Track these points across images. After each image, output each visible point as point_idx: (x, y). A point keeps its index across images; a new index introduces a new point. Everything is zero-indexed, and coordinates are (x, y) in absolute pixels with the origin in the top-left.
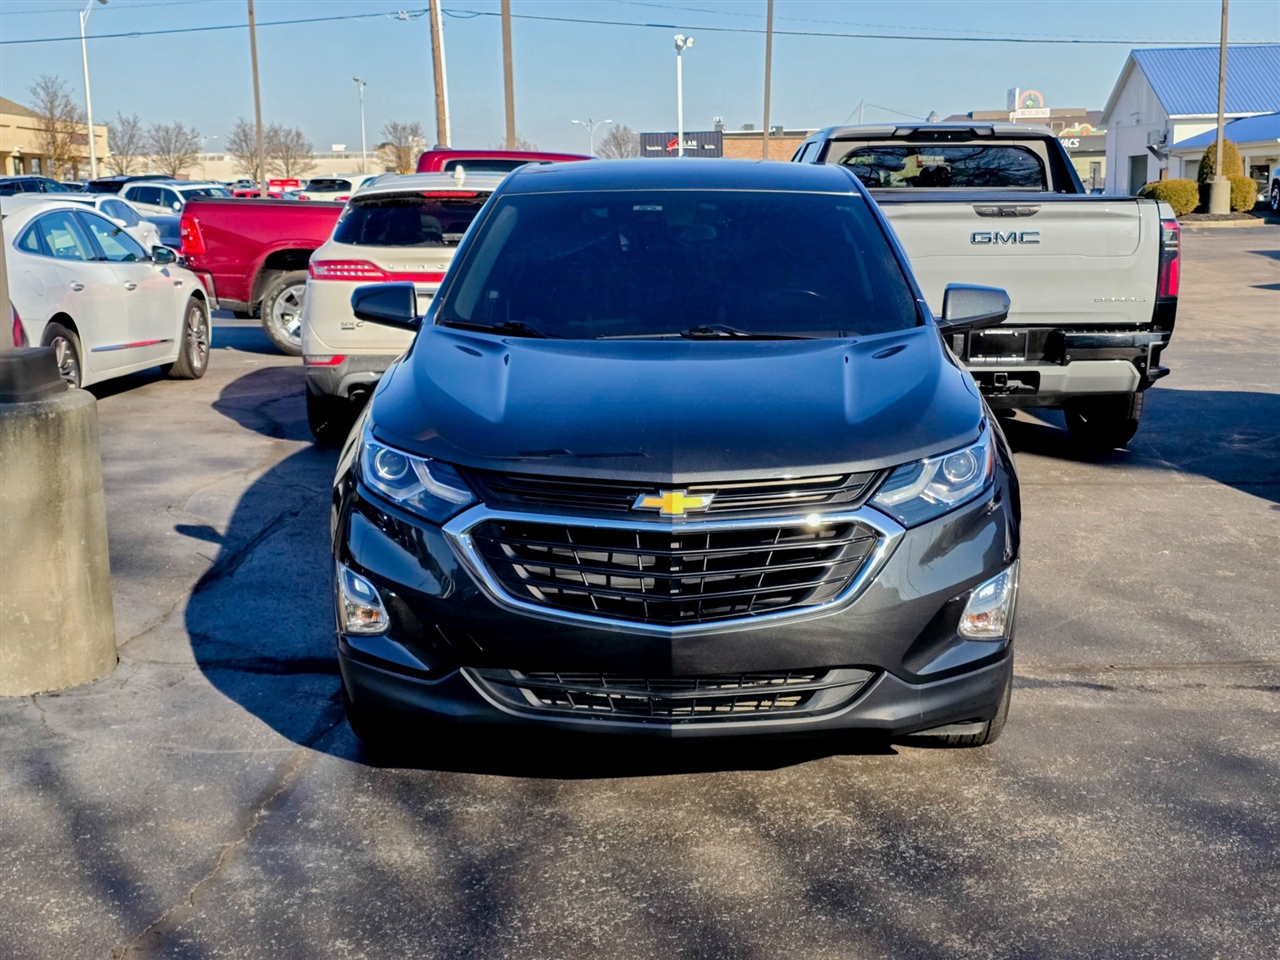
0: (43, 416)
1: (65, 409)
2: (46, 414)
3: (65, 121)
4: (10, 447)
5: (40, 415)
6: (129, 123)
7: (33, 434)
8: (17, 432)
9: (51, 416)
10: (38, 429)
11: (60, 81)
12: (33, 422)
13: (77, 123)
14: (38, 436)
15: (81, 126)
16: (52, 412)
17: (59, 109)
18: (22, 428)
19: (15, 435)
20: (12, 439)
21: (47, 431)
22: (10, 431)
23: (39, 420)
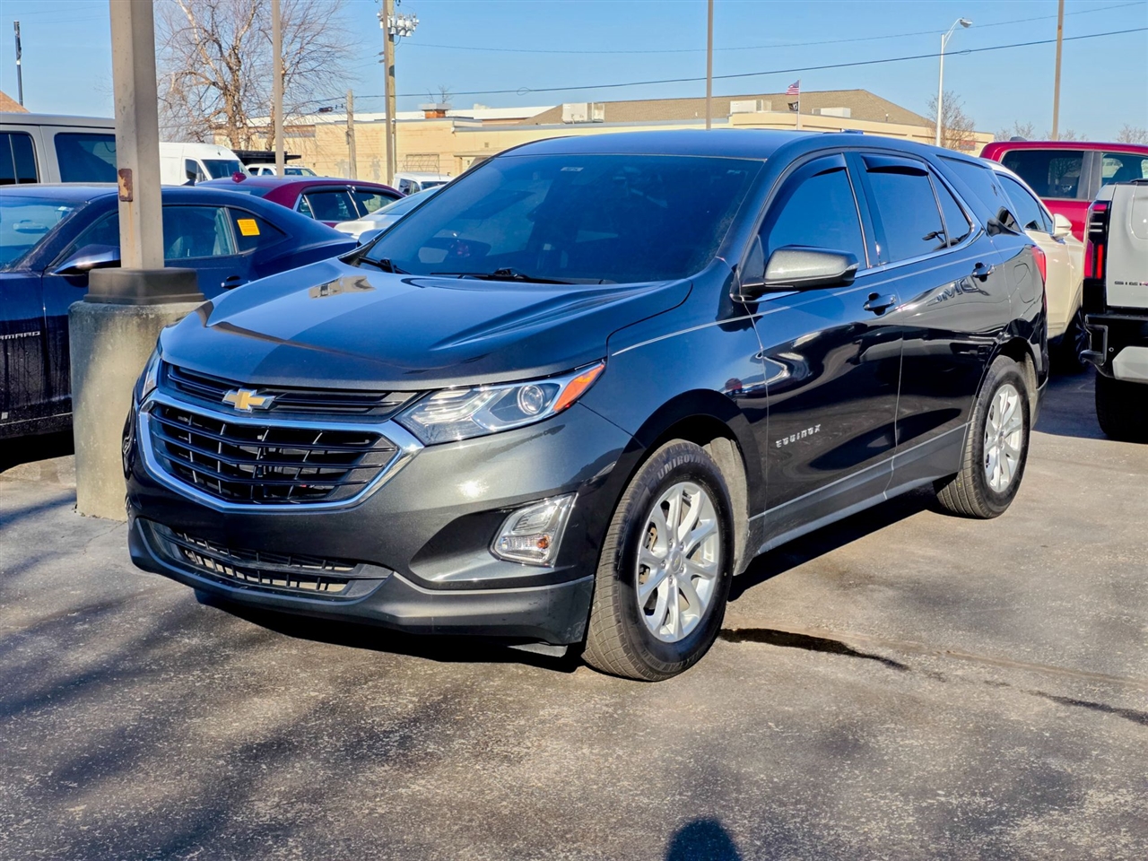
0: (144, 316)
1: (163, 313)
2: (147, 315)
3: (954, 129)
4: (118, 336)
5: (142, 315)
6: (1023, 131)
7: (135, 329)
8: (124, 326)
9: (151, 316)
10: (139, 325)
11: (954, 96)
12: (136, 320)
13: (964, 131)
14: (139, 330)
15: (967, 134)
16: (152, 314)
17: (950, 120)
18: (127, 323)
19: (122, 328)
20: (120, 331)
21: (147, 327)
22: (119, 324)
23: (140, 319)
